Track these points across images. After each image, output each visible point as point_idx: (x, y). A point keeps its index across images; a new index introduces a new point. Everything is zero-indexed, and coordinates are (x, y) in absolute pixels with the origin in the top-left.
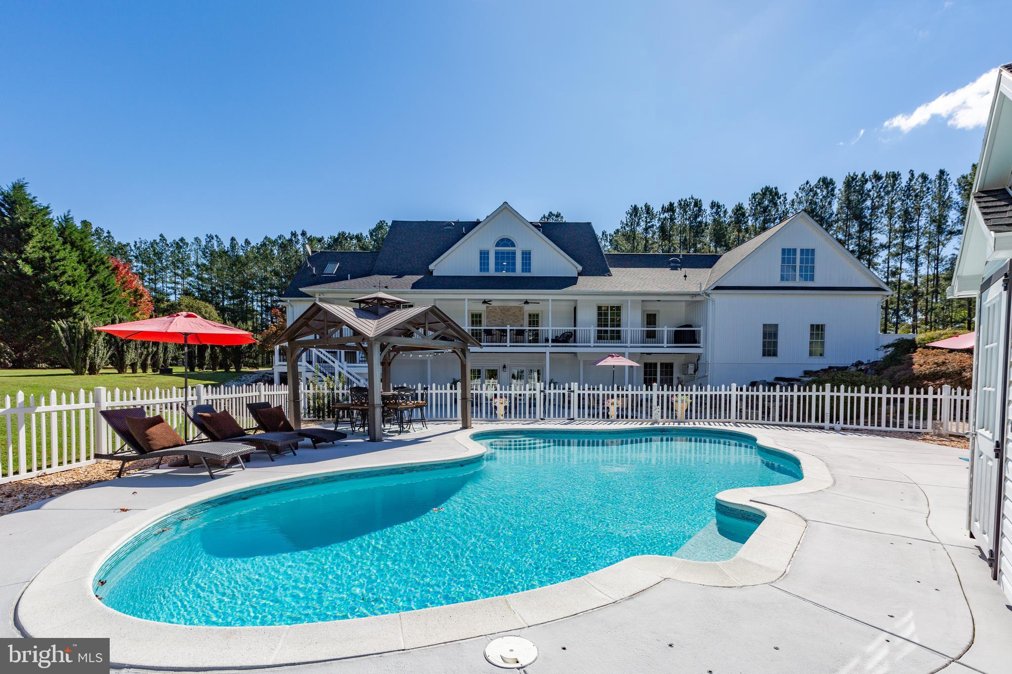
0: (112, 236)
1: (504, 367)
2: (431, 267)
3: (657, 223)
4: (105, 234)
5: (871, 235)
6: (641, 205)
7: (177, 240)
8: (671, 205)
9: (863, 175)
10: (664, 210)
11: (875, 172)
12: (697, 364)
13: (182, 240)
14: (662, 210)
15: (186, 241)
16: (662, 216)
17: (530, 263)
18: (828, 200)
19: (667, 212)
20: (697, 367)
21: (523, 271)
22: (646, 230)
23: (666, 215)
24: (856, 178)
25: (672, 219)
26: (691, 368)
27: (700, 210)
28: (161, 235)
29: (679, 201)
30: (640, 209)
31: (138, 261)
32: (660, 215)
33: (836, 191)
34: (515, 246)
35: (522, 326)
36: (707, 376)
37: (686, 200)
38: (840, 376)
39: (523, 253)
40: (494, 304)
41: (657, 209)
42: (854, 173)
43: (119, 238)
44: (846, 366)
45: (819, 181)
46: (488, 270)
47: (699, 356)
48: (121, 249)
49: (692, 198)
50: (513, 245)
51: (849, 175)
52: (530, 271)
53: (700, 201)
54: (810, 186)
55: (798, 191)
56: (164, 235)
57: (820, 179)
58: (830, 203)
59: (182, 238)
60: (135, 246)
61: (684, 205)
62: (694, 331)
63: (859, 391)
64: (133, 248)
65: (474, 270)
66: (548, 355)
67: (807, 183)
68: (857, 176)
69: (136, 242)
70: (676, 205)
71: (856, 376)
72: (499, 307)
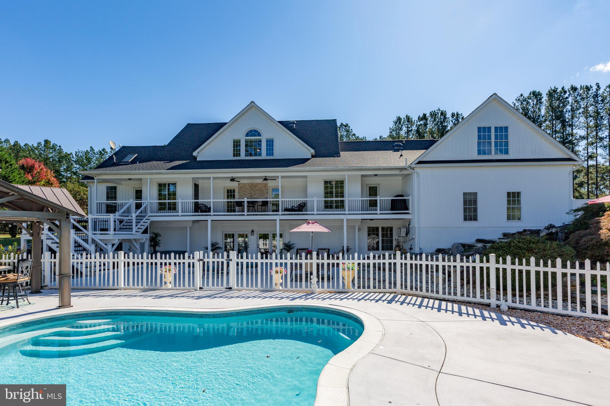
0: (62, 148)
1: (253, 231)
2: (195, 154)
3: (414, 128)
4: (58, 148)
5: (572, 131)
6: (403, 116)
7: (101, 150)
8: (425, 115)
9: (563, 88)
10: (420, 119)
11: (572, 86)
12: (409, 228)
13: (104, 150)
14: (419, 119)
15: (106, 151)
16: (418, 123)
17: (273, 149)
18: (538, 107)
19: (422, 120)
20: (409, 231)
21: (267, 155)
22: (408, 132)
23: (422, 122)
24: (556, 91)
25: (426, 125)
26: (404, 231)
27: (445, 118)
28: (91, 147)
29: (431, 112)
30: (403, 119)
31: (76, 164)
32: (417, 123)
33: (543, 100)
34: (260, 136)
35: (266, 198)
36: (415, 238)
37: (435, 111)
38: (517, 243)
39: (267, 141)
40: (243, 181)
41: (415, 118)
42: (555, 88)
43: (66, 150)
44: (539, 228)
45: (530, 94)
46: (239, 155)
47: (410, 221)
48: (67, 156)
49: (439, 110)
50: (259, 135)
51: (551, 89)
52: (273, 155)
53: (445, 111)
54: (524, 97)
55: (515, 102)
56: (93, 147)
57: (531, 92)
58: (539, 109)
59: (104, 149)
60: (75, 154)
61: (433, 115)
62: (405, 200)
63: (528, 264)
64: (74, 156)
65: (229, 156)
66: (278, 222)
67: (521, 95)
68: (557, 89)
69: (76, 152)
70: (428, 115)
71: (533, 243)
72: (248, 184)
